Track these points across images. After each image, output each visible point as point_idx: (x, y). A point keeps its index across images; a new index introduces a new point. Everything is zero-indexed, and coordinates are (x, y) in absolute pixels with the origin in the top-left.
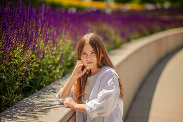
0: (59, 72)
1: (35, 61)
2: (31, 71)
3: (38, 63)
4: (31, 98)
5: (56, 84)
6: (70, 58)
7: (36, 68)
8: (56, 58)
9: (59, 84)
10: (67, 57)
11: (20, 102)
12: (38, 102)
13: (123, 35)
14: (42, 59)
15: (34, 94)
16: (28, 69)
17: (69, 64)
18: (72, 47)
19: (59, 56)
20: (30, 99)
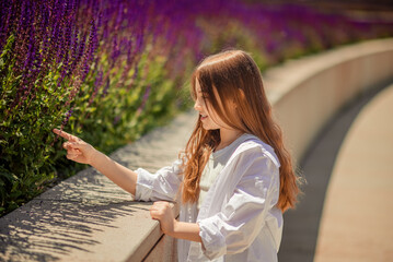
0: (136, 127)
1: (87, 100)
2: (76, 121)
3: (94, 104)
4: (76, 182)
5: (128, 152)
6: (159, 97)
7: (88, 115)
8: (131, 94)
9: (136, 154)
10: (154, 94)
11: (50, 191)
12: (91, 193)
13: (270, 49)
14: (102, 96)
15: (80, 173)
16: (72, 118)
17: (157, 108)
18: (165, 73)
19: (138, 90)
20: (72, 185)
